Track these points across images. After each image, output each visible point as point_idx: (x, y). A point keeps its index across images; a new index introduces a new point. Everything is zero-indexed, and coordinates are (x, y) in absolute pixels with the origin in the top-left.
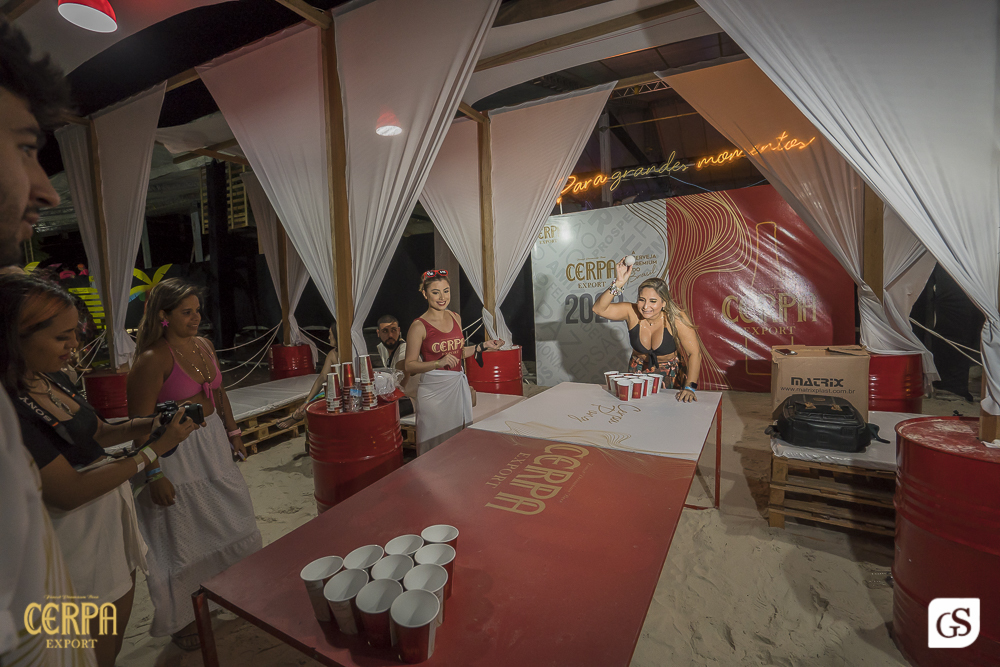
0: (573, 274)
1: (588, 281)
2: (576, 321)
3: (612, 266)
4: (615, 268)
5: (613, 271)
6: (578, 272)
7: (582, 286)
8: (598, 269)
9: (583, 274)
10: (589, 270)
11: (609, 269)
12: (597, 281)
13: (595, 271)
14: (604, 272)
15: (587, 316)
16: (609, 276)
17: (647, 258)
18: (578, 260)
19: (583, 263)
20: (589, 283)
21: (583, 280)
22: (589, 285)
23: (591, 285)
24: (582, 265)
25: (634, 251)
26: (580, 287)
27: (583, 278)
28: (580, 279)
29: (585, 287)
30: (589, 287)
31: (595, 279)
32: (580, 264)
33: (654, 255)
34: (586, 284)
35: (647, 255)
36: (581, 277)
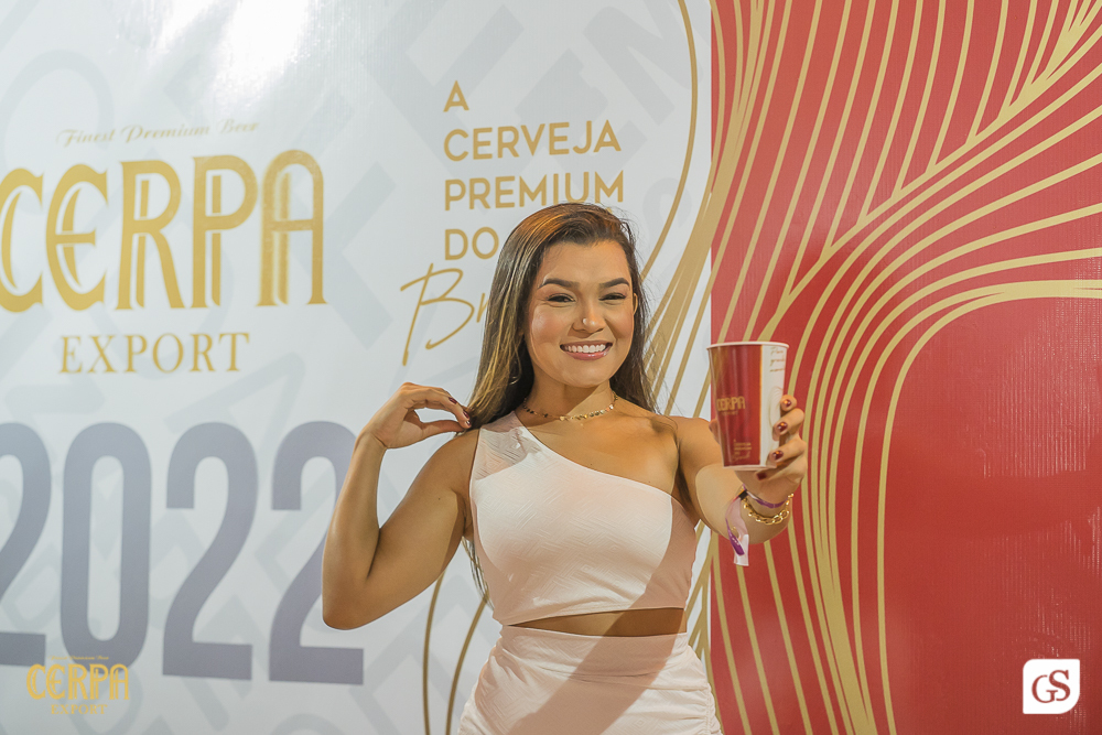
1: (130, 322)
3: (301, 202)
4: (316, 225)
5: (301, 242)
6: (64, 241)
7: (86, 354)
8: (202, 224)
9: (98, 264)
10: (140, 228)
11: (278, 227)
12: (190, 321)
13: (180, 236)
14: (242, 247)
15: (104, 619)
16: (271, 290)
17: (553, 151)
18: (70, 139)
19: (99, 169)
20: (130, 338)
21: (97, 306)
22: (131, 353)
23: (144, 349)
24: (100, 181)
25: (456, 89)
26: (71, 366)
27: (97, 294)
28: (77, 302)
29: (101, 366)
30: (130, 369)
31: (175, 301)
32: (79, 173)
33: (607, 128)
34: (111, 337)
35: (553, 126)
36: (85, 284)
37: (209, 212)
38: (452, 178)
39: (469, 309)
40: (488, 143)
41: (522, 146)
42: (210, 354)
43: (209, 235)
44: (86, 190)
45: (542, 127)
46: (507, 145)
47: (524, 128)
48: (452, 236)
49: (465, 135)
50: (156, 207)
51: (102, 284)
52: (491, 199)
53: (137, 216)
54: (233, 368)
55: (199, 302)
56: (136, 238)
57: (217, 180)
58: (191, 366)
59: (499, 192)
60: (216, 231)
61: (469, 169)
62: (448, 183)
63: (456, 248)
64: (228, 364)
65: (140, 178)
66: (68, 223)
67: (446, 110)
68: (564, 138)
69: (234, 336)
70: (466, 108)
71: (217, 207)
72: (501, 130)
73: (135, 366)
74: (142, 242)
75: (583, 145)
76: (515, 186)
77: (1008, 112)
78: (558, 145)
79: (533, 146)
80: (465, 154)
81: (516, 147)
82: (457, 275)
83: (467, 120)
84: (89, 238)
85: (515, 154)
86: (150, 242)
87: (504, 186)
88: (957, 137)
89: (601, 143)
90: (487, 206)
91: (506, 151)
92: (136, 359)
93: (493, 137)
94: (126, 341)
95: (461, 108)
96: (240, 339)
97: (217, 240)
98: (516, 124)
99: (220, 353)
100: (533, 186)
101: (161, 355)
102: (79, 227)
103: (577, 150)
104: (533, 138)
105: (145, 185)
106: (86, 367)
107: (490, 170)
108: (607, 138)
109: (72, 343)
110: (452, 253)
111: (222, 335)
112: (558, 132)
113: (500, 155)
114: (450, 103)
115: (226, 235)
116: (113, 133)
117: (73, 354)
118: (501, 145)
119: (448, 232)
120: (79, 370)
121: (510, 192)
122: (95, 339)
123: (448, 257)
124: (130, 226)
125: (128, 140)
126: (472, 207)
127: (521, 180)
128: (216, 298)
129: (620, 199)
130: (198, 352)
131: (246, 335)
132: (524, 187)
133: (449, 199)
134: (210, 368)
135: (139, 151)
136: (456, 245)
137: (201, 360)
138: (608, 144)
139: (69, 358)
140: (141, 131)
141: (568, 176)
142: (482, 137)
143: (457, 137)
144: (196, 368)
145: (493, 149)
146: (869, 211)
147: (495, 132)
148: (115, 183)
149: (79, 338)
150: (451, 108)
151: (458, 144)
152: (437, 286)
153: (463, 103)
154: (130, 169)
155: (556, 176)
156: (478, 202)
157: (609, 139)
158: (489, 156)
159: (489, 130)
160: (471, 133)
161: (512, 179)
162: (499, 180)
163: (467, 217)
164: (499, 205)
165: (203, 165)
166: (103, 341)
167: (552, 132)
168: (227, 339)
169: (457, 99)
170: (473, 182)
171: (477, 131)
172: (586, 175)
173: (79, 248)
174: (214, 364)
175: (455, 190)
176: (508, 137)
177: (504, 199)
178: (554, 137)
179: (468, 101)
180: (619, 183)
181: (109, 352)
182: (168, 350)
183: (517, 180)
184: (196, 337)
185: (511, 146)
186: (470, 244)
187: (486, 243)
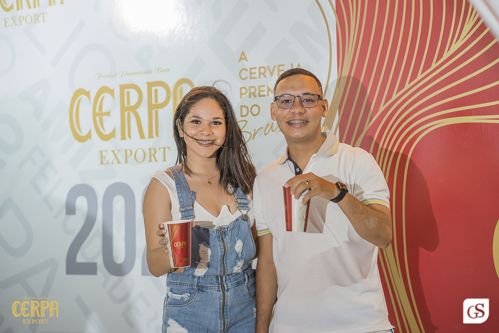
0: (86, 124)
1: (127, 144)
2: (90, 269)
6: (99, 115)
7: (110, 157)
8: (151, 107)
9: (112, 123)
10: (127, 109)
12: (147, 143)
13: (143, 111)
15: (120, 253)
18: (100, 77)
19: (112, 88)
20: (126, 151)
21: (113, 139)
22: (126, 156)
23: (131, 154)
24: (112, 92)
25: (243, 53)
26: (104, 162)
27: (113, 134)
28: (105, 138)
29: (116, 161)
30: (126, 162)
31: (142, 136)
32: (104, 90)
34: (119, 151)
36: (107, 131)
37: (153, 102)
38: (242, 86)
39: (250, 135)
40: (255, 73)
41: (268, 74)
42: (156, 155)
43: (154, 111)
44: (107, 96)
45: (275, 66)
46: (262, 73)
47: (268, 67)
48: (243, 108)
49: (246, 70)
50: (134, 102)
51: (114, 130)
52: (257, 94)
53: (126, 105)
54: (164, 160)
55: (151, 136)
56: (126, 113)
57: (156, 91)
58: (149, 160)
59: (260, 91)
60: (156, 110)
61: (248, 83)
62: (241, 88)
63: (244, 113)
64: (162, 159)
65: (126, 91)
66: (101, 108)
67: (239, 61)
69: (164, 148)
70: (247, 60)
71: (156, 100)
72: (260, 68)
73: (128, 161)
74: (129, 115)
77: (446, 55)
79: (272, 74)
80: (247, 77)
81: (265, 74)
82: (245, 122)
83: (247, 64)
84: (108, 114)
85: (265, 77)
86: (132, 114)
87: (261, 89)
88: (428, 65)
90: (255, 96)
91: (262, 76)
92: (129, 158)
93: (257, 71)
94: (124, 152)
95: (245, 60)
96: (167, 150)
97: (157, 113)
98: (265, 66)
99: (159, 155)
101: (137, 156)
102: (104, 110)
104: (272, 71)
105: (128, 93)
106: (110, 162)
107: (256, 83)
109: (104, 153)
110: (243, 114)
111: (160, 148)
113: (260, 77)
114: (241, 59)
115: (160, 111)
116: (116, 74)
117: (105, 157)
118: (260, 74)
119: (241, 107)
120: (108, 163)
121: (264, 91)
122: (113, 151)
123: (242, 116)
124: (123, 109)
125: (122, 76)
126: (250, 97)
127: (268, 86)
128: (157, 135)
130: (151, 155)
131: (169, 148)
132: (269, 89)
133: (241, 94)
134: (156, 161)
135: (125, 81)
136: (245, 111)
137: (153, 158)
139: (103, 159)
140: (126, 73)
142: (253, 71)
143: (244, 71)
144: (150, 161)
145: (257, 75)
146: (396, 94)
147: (258, 68)
148: (117, 93)
149: (107, 151)
150: (241, 61)
153: (245, 58)
154: (123, 87)
156: (252, 95)
158: (256, 78)
159: (255, 68)
160: (249, 69)
161: (264, 86)
162: (259, 87)
163: (248, 101)
164: (260, 96)
165: (150, 85)
166: (116, 152)
167: (278, 68)
168: (162, 150)
169: (243, 57)
170: (250, 87)
171: (251, 69)
173: (104, 118)
174: (157, 159)
175: (244, 91)
176: (262, 70)
177: (262, 93)
179: (247, 57)
181: (118, 156)
182: (140, 155)
183: (266, 87)
184: (150, 149)
185: (264, 74)
186: (250, 111)
187: (255, 111)
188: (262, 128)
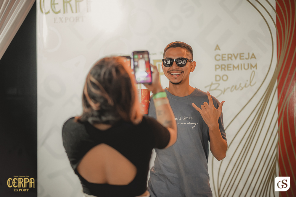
17: (240, 59)
25: (217, 46)
33: (253, 54)
35: (240, 54)
39: (221, 92)
41: (233, 58)
45: (238, 54)
47: (234, 54)
49: (220, 55)
52: (226, 69)
59: (228, 67)
61: (221, 63)
62: (216, 65)
68: (243, 56)
72: (228, 55)
75: (247, 57)
76: (232, 66)
78: (242, 58)
79: (236, 58)
80: (220, 59)
82: (218, 85)
83: (220, 52)
85: (232, 60)
87: (229, 66)
89: (252, 57)
93: (226, 56)
98: (232, 53)
100: (236, 66)
103: (246, 59)
104: (236, 56)
107: (226, 63)
108: (253, 56)
112: (242, 55)
113: (228, 60)
114: (216, 49)
118: (228, 58)
119: (216, 76)
123: (216, 80)
126: (221, 70)
129: (256, 68)
132: (234, 66)
133: (216, 69)
136: (218, 78)
138: (253, 58)
141: (244, 65)
142: (224, 56)
143: (218, 56)
145: (226, 58)
151: (218, 58)
152: (213, 87)
153: (219, 49)
155: (241, 65)
156: (223, 70)
157: (254, 56)
158: (225, 60)
159: (225, 54)
162: (228, 65)
163: (220, 72)
164: (228, 70)
165: (155, 61)
169: (217, 48)
170: (222, 65)
171: (222, 55)
172: (248, 64)
175: (218, 67)
176: (230, 56)
177: (229, 69)
178: (241, 56)
179: (221, 48)
180: (256, 65)
185: (231, 58)
186: (221, 78)
187: (225, 78)
188: (229, 88)
